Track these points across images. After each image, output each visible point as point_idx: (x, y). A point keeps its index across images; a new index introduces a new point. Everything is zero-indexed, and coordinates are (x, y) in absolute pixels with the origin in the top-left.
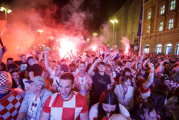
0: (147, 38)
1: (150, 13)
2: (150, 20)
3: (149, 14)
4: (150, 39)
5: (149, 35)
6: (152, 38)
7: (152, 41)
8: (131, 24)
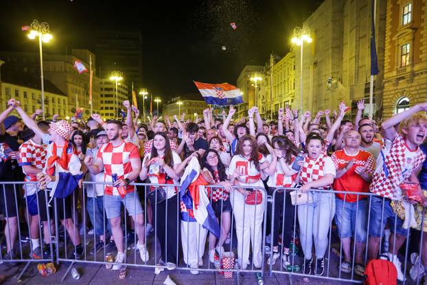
0: (403, 78)
1: (410, 5)
2: (411, 28)
3: (406, 8)
4: (412, 81)
5: (409, 69)
6: (416, 78)
7: (418, 88)
8: (354, 44)
